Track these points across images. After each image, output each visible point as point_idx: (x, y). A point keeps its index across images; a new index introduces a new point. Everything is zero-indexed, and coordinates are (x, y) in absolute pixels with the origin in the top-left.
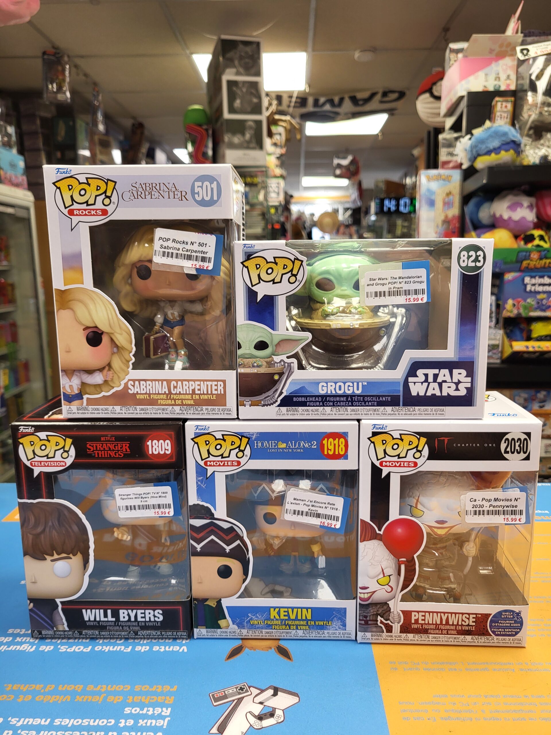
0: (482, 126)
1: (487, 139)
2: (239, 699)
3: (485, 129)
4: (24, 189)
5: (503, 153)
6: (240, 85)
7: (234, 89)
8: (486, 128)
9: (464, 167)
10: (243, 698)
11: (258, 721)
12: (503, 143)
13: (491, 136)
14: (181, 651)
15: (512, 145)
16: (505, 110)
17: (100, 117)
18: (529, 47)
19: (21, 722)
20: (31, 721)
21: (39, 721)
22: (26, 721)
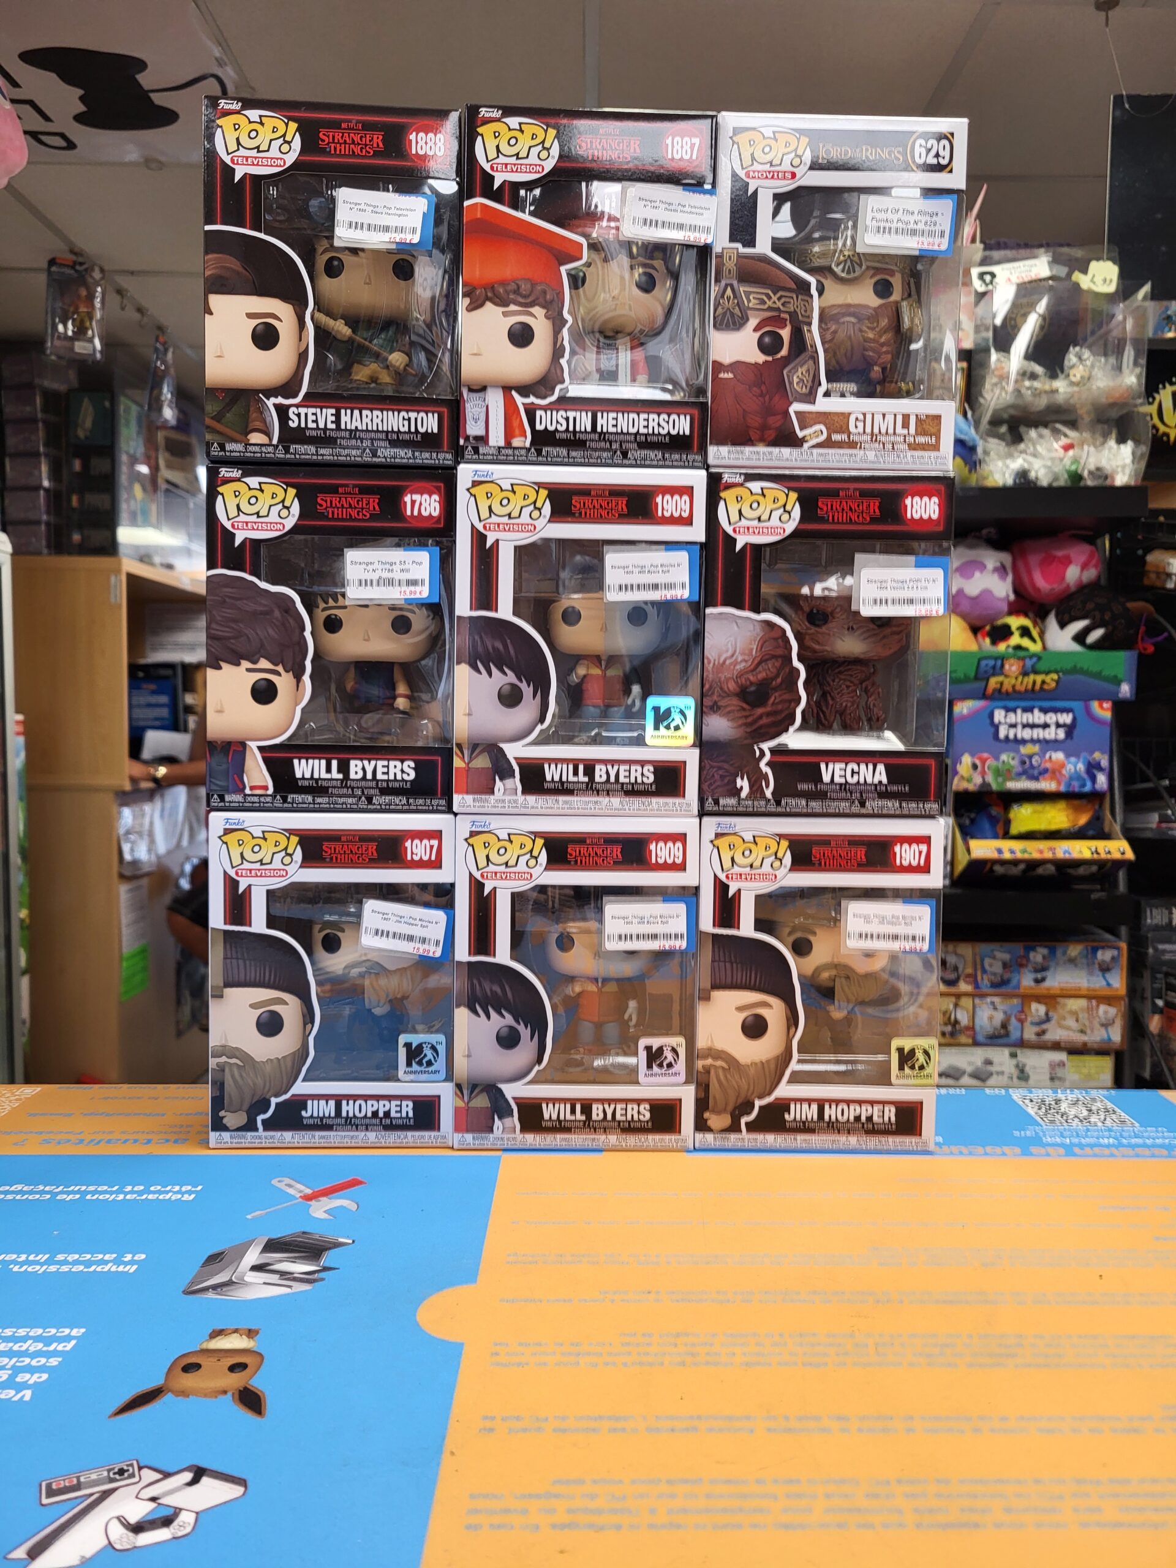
2: (103, 1492)
10: (114, 1490)
11: (131, 1534)
15: (959, 448)
17: (167, 394)
18: (995, 269)
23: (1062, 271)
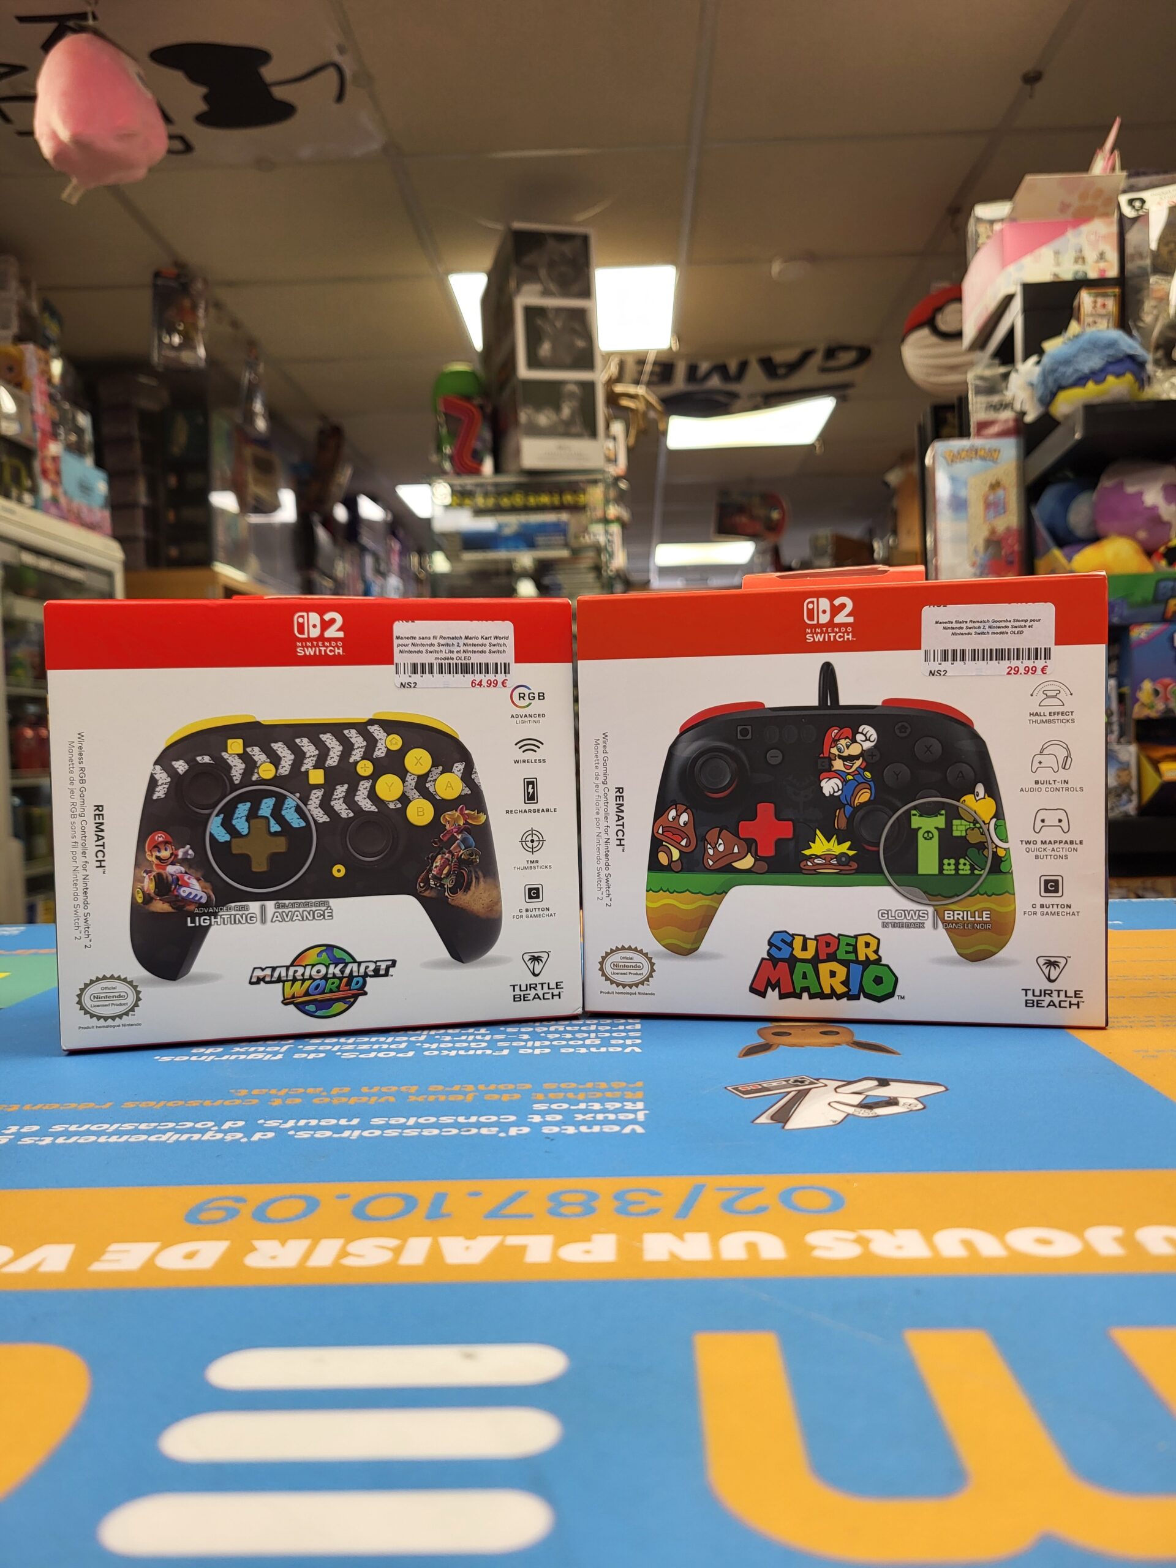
0: (1063, 333)
1: (1075, 356)
2: (799, 1091)
3: (1069, 339)
4: (105, 534)
5: (1111, 379)
6: (551, 316)
7: (539, 322)
8: (1071, 337)
9: (1029, 418)
10: (810, 1089)
11: (863, 1110)
12: (1110, 360)
13: (1084, 350)
14: (628, 1050)
15: (1128, 364)
16: (1103, 312)
17: (258, 407)
18: (1142, 195)
19: (291, 1123)
20: (314, 1122)
21: (333, 1122)
22: (302, 1123)
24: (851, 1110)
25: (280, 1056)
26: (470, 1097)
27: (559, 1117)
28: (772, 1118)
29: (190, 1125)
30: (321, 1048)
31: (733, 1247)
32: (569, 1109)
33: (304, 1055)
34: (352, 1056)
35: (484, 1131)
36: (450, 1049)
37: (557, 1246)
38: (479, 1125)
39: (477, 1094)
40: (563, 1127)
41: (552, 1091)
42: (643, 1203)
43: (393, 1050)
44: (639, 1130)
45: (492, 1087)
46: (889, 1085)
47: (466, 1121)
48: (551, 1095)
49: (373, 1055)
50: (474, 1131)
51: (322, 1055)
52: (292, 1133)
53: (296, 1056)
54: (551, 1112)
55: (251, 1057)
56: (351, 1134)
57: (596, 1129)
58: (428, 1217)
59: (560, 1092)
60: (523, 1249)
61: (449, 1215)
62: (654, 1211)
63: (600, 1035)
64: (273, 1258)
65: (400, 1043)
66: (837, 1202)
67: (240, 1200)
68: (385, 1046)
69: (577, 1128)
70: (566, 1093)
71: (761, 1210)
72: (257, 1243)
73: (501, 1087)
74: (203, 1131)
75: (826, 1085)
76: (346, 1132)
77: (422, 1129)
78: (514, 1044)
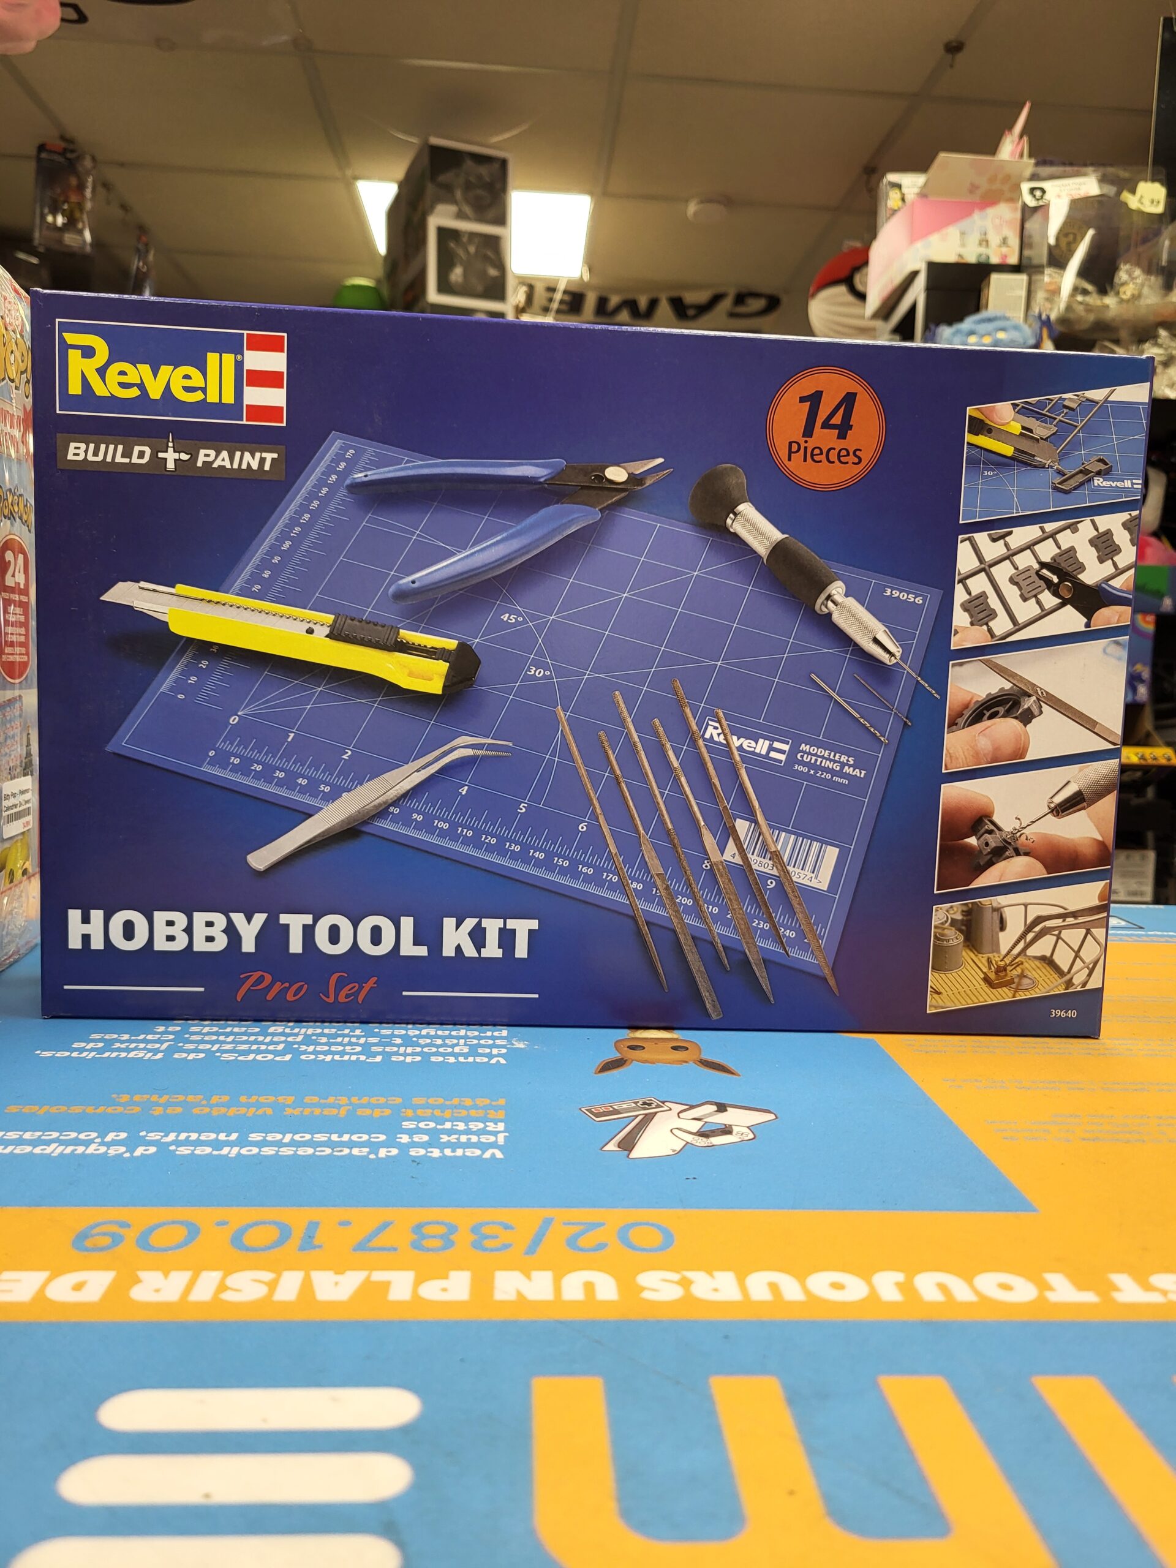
2: (646, 1115)
6: (464, 239)
7: (452, 245)
10: (656, 1113)
11: (701, 1138)
14: (494, 1061)
18: (1045, 185)
19: (172, 1137)
20: (194, 1136)
21: (213, 1136)
22: (183, 1136)
23: (1111, 190)
24: (689, 1138)
25: (160, 1056)
26: (343, 1112)
27: (425, 1138)
28: (619, 1147)
29: (73, 1135)
30: (201, 1047)
31: (573, 1287)
32: (435, 1128)
33: (184, 1055)
34: (230, 1057)
35: (356, 1151)
36: (325, 1053)
37: (418, 1283)
38: (351, 1145)
39: (351, 1108)
40: (429, 1150)
41: (422, 1107)
42: (496, 1237)
43: (270, 1052)
44: (499, 1155)
45: (365, 1100)
46: (726, 1110)
47: (339, 1139)
48: (419, 1112)
49: (251, 1057)
50: (346, 1151)
51: (202, 1055)
52: (173, 1148)
53: (176, 1056)
54: (418, 1131)
55: (131, 1055)
56: (230, 1151)
57: (459, 1152)
58: (302, 1249)
59: (428, 1108)
60: (386, 1285)
61: (320, 1247)
62: (506, 1246)
63: (469, 1042)
64: (157, 1291)
65: (278, 1043)
66: (668, 1239)
67: (125, 1225)
68: (263, 1047)
69: (442, 1152)
70: (433, 1110)
71: (601, 1247)
72: (142, 1275)
73: (373, 1100)
74: (87, 1143)
75: (671, 1109)
76: (225, 1148)
77: (298, 1147)
78: (388, 1049)
